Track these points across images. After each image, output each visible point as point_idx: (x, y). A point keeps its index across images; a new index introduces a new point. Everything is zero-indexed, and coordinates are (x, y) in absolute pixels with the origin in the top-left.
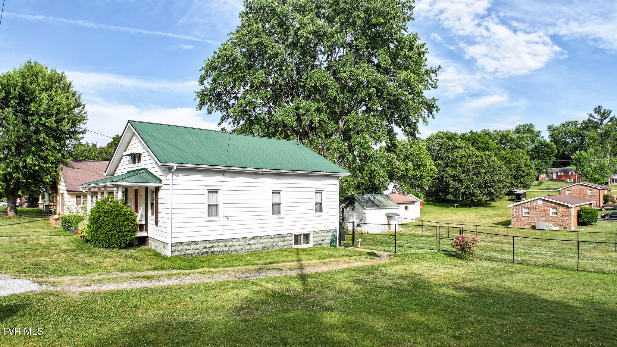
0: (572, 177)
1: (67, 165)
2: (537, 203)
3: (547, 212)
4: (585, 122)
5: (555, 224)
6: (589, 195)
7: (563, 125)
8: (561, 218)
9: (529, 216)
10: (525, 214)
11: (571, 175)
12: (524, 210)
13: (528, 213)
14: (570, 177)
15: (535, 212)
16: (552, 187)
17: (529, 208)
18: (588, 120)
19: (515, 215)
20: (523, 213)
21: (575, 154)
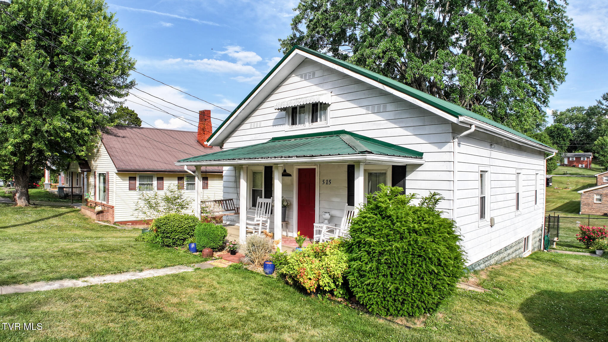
0: (584, 162)
1: (108, 132)
4: (591, 109)
7: (568, 111)
9: (600, 203)
10: (597, 201)
11: (583, 161)
12: (596, 197)
13: (600, 200)
14: (582, 163)
15: (607, 199)
16: (568, 172)
17: (601, 195)
18: (595, 107)
19: (586, 202)
20: (595, 200)
21: (597, 140)
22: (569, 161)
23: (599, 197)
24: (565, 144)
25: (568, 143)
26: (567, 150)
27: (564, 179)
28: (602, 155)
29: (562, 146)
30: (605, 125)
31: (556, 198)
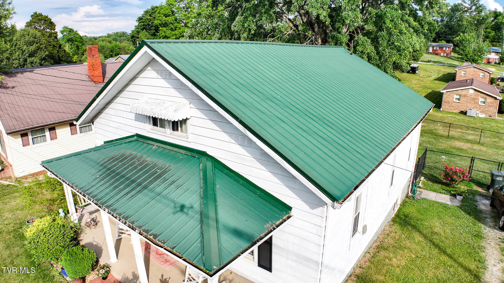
2: (468, 92)
3: (477, 100)
5: (482, 112)
6: (481, 77)
8: (488, 107)
9: (459, 102)
10: (456, 100)
11: (445, 51)
12: (456, 97)
13: (459, 99)
15: (465, 99)
16: (432, 60)
17: (460, 95)
18: (459, 4)
19: (447, 100)
20: (455, 99)
21: (459, 36)
22: (433, 50)
23: (458, 97)
24: (431, 36)
25: (434, 35)
26: (432, 41)
27: (428, 66)
28: (462, 49)
29: (428, 38)
30: (467, 22)
31: (421, 87)
